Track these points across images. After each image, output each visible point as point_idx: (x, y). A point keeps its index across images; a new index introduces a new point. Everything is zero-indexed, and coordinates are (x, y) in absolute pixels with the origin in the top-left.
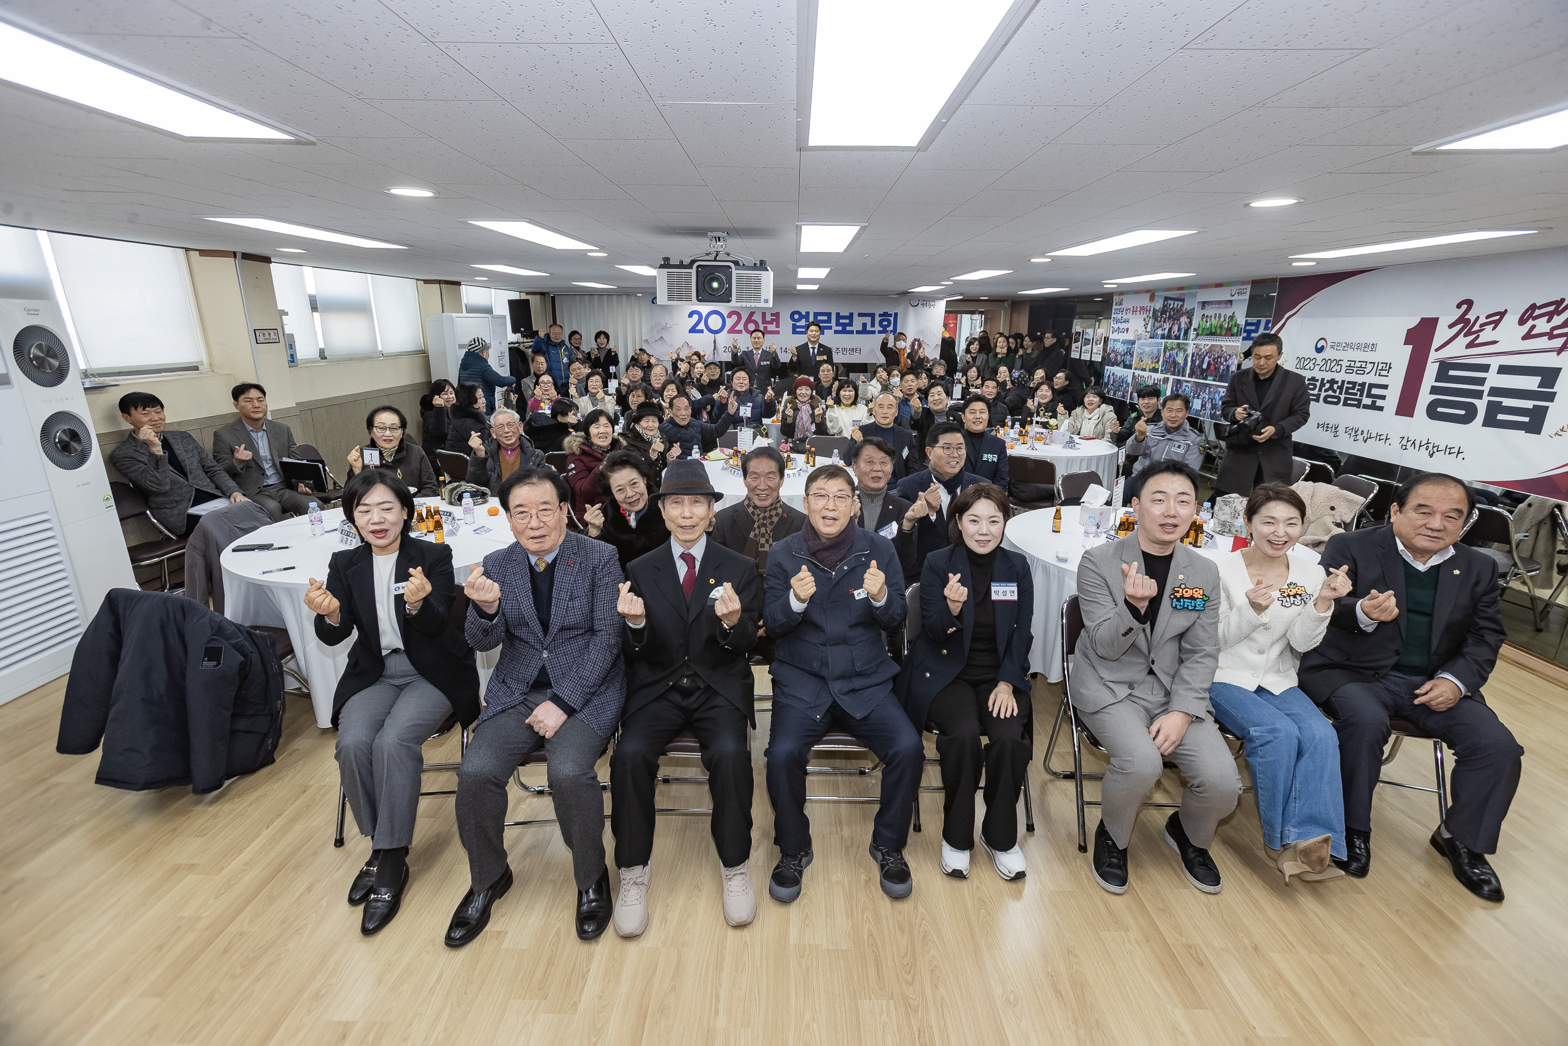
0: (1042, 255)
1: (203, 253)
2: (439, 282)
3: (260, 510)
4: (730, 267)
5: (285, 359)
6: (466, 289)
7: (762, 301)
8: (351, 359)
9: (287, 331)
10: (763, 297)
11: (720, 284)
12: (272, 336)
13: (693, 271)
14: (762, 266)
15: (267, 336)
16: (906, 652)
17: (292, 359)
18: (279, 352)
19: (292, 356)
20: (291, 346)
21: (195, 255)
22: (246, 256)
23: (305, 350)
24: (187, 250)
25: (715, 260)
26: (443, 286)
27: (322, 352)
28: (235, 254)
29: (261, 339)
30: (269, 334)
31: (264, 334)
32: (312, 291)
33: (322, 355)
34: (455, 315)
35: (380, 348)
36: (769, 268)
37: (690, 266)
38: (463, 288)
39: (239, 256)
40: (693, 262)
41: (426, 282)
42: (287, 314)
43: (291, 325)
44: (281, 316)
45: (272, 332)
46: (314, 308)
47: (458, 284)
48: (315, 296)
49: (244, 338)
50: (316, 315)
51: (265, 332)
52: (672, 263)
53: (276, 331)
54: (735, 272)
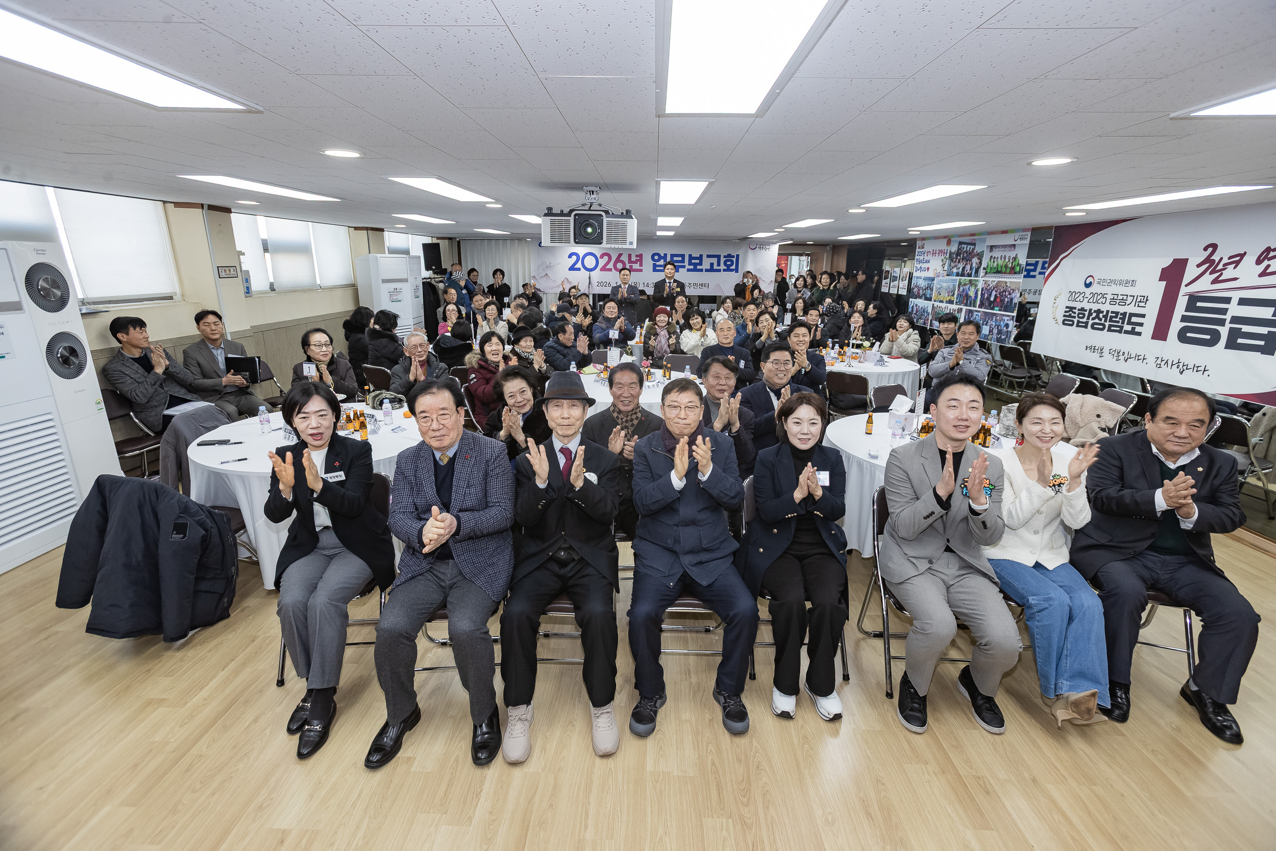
0: (858, 206)
1: (177, 205)
2: (367, 229)
3: (220, 412)
4: (601, 216)
5: (242, 290)
6: (388, 235)
7: (628, 243)
8: (295, 291)
9: (244, 268)
10: (628, 240)
11: (593, 230)
12: (232, 272)
13: (572, 219)
14: (628, 214)
15: (228, 272)
16: (744, 532)
17: (248, 291)
18: (237, 285)
19: (248, 288)
20: (247, 280)
21: (170, 207)
22: (212, 208)
23: (258, 284)
24: (165, 202)
25: (589, 210)
26: (370, 232)
27: (272, 285)
28: (202, 206)
29: (223, 274)
30: (230, 270)
31: (225, 271)
32: (264, 236)
33: (272, 289)
34: (379, 255)
35: (318, 282)
36: (633, 216)
37: (569, 214)
38: (386, 233)
39: (206, 207)
40: (571, 211)
41: (356, 228)
42: (244, 254)
43: (247, 263)
44: (239, 256)
45: (232, 269)
46: (266, 250)
47: (382, 230)
48: (266, 240)
49: (210, 274)
50: (267, 255)
51: (226, 269)
52: (554, 211)
53: (234, 268)
54: (605, 220)
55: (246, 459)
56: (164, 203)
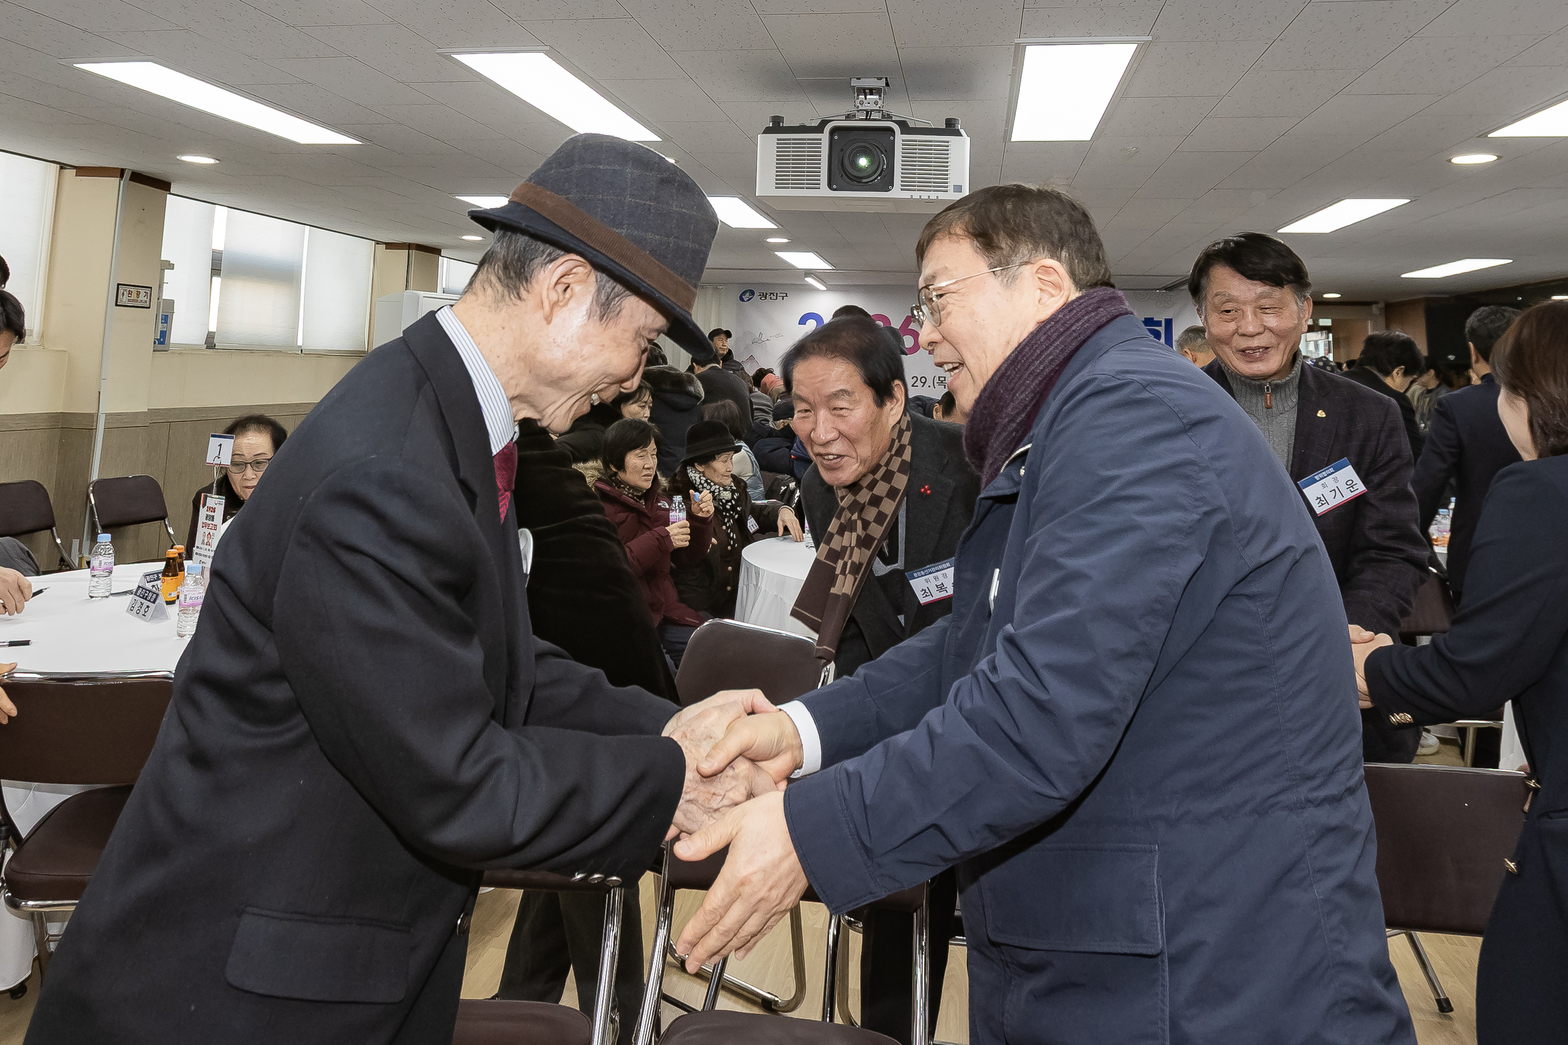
0: (1481, 142)
1: (82, 171)
2: (409, 246)
4: (891, 131)
5: (151, 336)
6: (448, 264)
7: (951, 188)
8: (251, 351)
9: (165, 296)
10: (952, 181)
11: (872, 162)
12: (142, 297)
13: (825, 137)
14: (951, 128)
15: (134, 296)
17: (162, 339)
18: (145, 323)
19: (164, 334)
20: (167, 319)
21: (70, 173)
22: (138, 177)
23: (184, 331)
24: (63, 166)
25: (866, 119)
26: (413, 252)
27: (210, 337)
28: (122, 172)
29: (124, 299)
30: (138, 294)
31: (130, 293)
32: (218, 245)
33: (210, 343)
34: (422, 294)
35: (300, 343)
36: (962, 131)
37: (819, 129)
38: (443, 262)
39: (127, 175)
40: (824, 123)
41: (390, 246)
42: (171, 266)
43: (174, 287)
44: (163, 270)
45: (142, 291)
46: (216, 270)
47: (436, 251)
48: (221, 253)
49: (101, 292)
50: (217, 280)
51: (133, 290)
52: (786, 123)
53: (148, 291)
54: (899, 138)
55: (26, 643)
56: (61, 168)
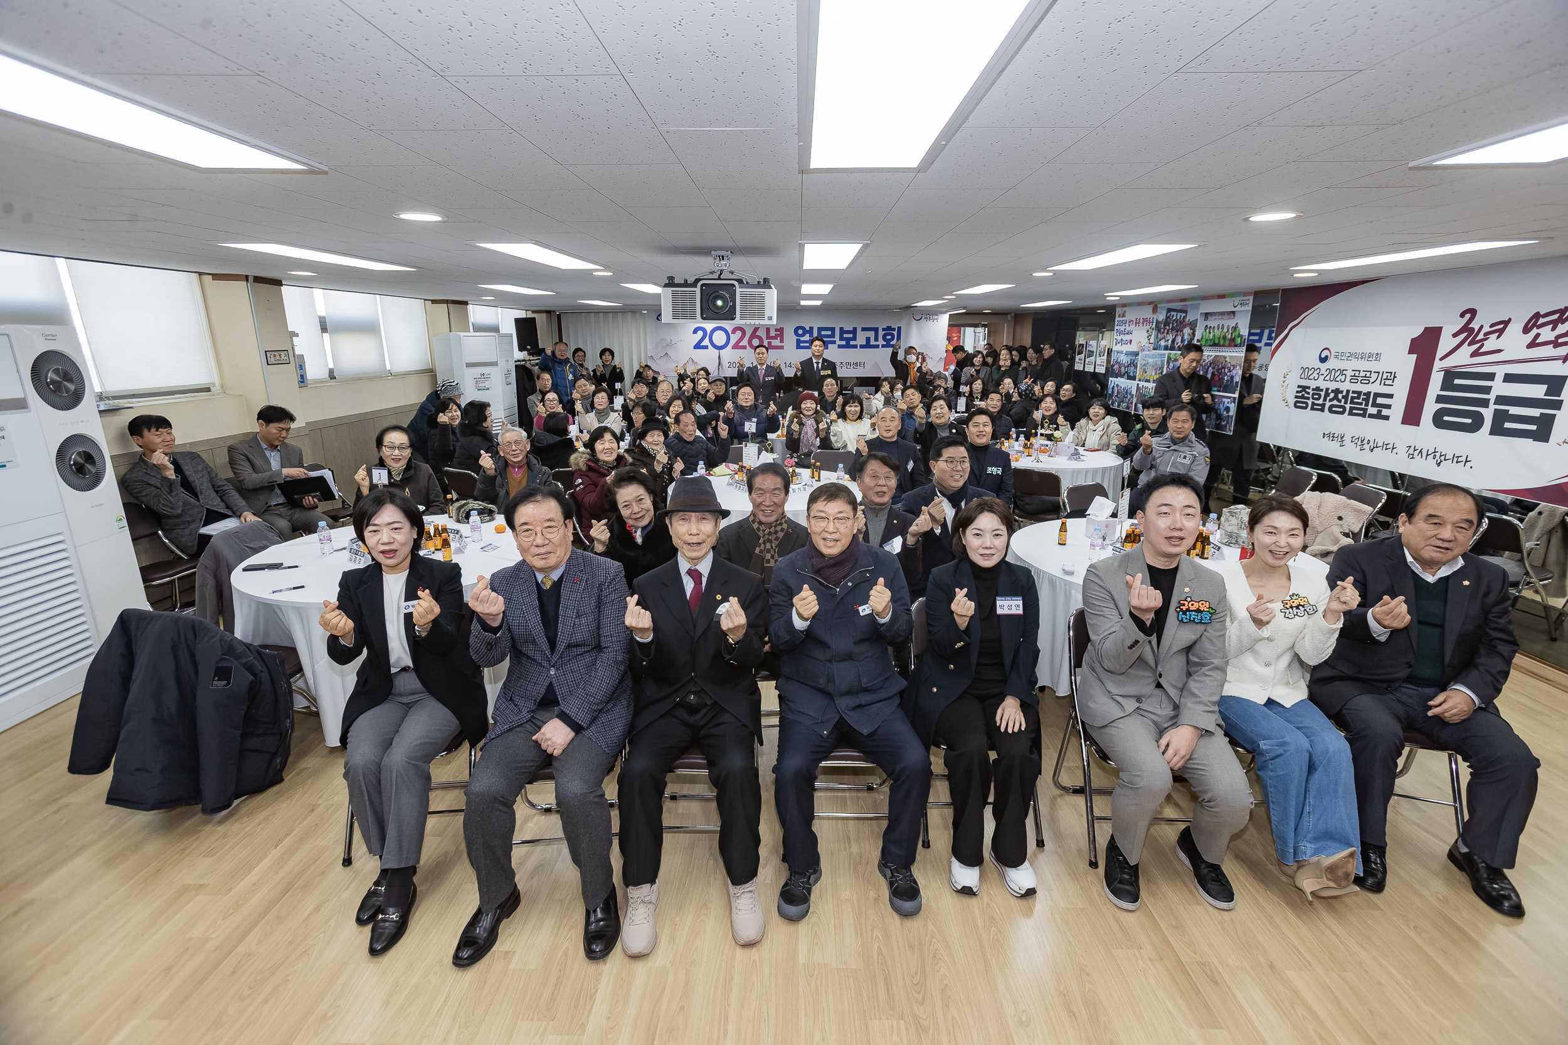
0: (1044, 269)
1: (216, 277)
2: (447, 302)
3: (270, 529)
4: (734, 286)
5: (295, 379)
6: (474, 309)
7: (766, 318)
8: (360, 379)
9: (297, 353)
10: (767, 315)
11: (724, 302)
12: (283, 357)
13: (698, 290)
14: (766, 284)
15: (278, 357)
17: (302, 379)
18: (288, 373)
19: (302, 376)
20: (302, 367)
21: (208, 279)
22: (258, 280)
23: (315, 371)
24: (200, 274)
25: (719, 279)
26: (451, 306)
27: (331, 372)
28: (247, 278)
29: (272, 360)
30: (280, 355)
31: (275, 356)
32: (322, 312)
33: (332, 375)
34: (462, 334)
35: (388, 368)
36: (772, 286)
37: (694, 285)
38: (470, 307)
39: (251, 279)
40: (697, 281)
41: (434, 302)
42: (297, 335)
43: (301, 346)
44: (291, 338)
45: (282, 354)
46: (324, 329)
47: (466, 303)
48: (324, 318)
49: (256, 359)
50: (326, 335)
51: (276, 353)
52: (676, 281)
53: (286, 352)
54: (739, 290)
55: (303, 587)
56: (200, 275)
